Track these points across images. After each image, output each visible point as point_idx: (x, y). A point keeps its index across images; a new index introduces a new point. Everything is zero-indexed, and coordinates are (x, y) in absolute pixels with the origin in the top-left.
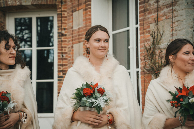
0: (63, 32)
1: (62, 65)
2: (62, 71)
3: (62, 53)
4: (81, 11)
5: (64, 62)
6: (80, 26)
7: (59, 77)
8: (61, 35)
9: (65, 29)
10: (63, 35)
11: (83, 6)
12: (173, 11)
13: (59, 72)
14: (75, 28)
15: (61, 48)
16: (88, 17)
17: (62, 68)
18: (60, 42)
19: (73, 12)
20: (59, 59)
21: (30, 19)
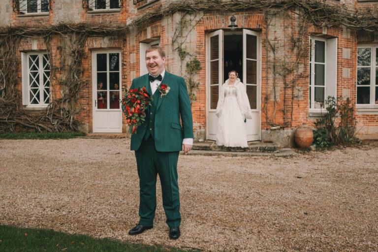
0: (125, 63)
1: (124, 82)
2: (124, 85)
3: (124, 75)
4: (135, 54)
5: (125, 80)
6: (134, 62)
7: (122, 89)
8: (123, 65)
9: (126, 62)
10: (124, 65)
11: (136, 51)
12: (173, 62)
13: (122, 86)
14: (132, 62)
15: (123, 72)
16: (138, 58)
17: (124, 84)
18: (123, 69)
19: (130, 53)
20: (122, 79)
21: (106, 55)
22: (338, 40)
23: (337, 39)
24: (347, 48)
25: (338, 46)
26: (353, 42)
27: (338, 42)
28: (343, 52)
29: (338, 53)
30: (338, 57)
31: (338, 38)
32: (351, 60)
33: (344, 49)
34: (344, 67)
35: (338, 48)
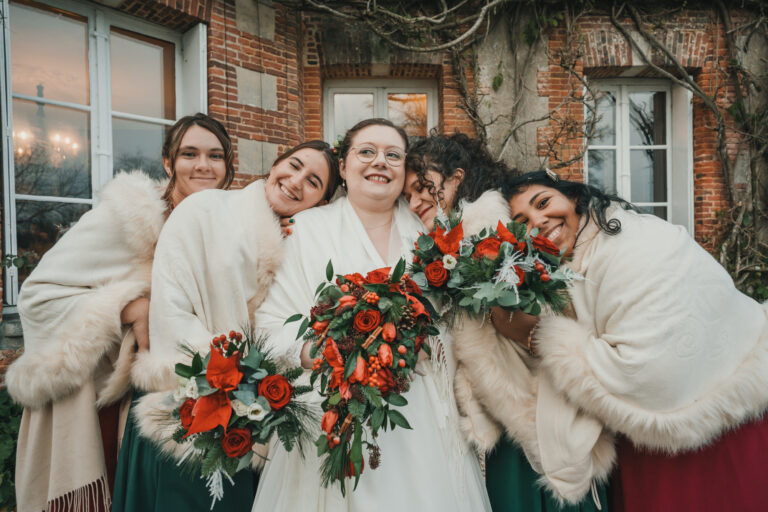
22: (209, 33)
23: (202, 29)
24: (260, 70)
25: (208, 57)
26: (286, 55)
27: (209, 41)
28: (239, 80)
29: (209, 80)
30: (209, 95)
31: (208, 24)
32: (281, 116)
33: (241, 72)
34: (246, 137)
35: (210, 64)
